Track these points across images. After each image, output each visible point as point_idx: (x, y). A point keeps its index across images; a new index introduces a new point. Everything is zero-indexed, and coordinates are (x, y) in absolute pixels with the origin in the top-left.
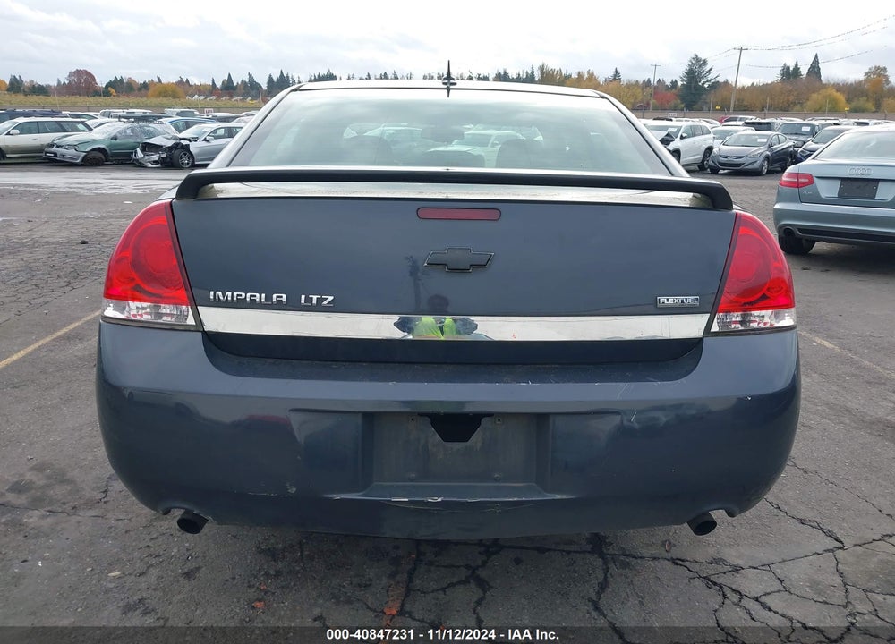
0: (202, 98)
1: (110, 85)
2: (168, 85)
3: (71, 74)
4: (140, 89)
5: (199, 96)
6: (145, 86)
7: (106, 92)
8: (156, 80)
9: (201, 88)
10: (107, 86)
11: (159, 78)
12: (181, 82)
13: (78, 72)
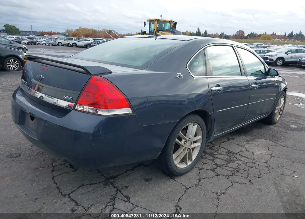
0: (279, 40)
1: (249, 35)
2: (268, 35)
3: (237, 32)
4: (258, 37)
5: (278, 39)
6: (260, 35)
7: (246, 38)
8: (265, 34)
9: (280, 36)
10: (248, 35)
11: (266, 33)
12: (273, 34)
13: (240, 31)
